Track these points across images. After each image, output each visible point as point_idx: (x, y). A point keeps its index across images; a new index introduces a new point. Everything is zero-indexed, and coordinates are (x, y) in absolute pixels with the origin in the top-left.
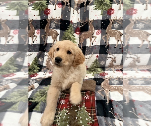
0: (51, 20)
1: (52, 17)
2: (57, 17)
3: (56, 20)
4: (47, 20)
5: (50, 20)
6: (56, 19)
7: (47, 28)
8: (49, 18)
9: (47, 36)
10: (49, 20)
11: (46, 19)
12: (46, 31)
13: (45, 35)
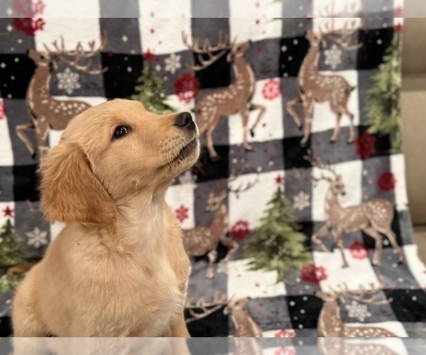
0: (55, 56)
1: (55, 44)
2: (79, 45)
3: (78, 59)
4: (32, 55)
5: (47, 57)
6: (79, 53)
7: (37, 93)
8: (40, 47)
9: (43, 130)
10: (42, 57)
11: (28, 51)
12: (32, 105)
13: (32, 122)
